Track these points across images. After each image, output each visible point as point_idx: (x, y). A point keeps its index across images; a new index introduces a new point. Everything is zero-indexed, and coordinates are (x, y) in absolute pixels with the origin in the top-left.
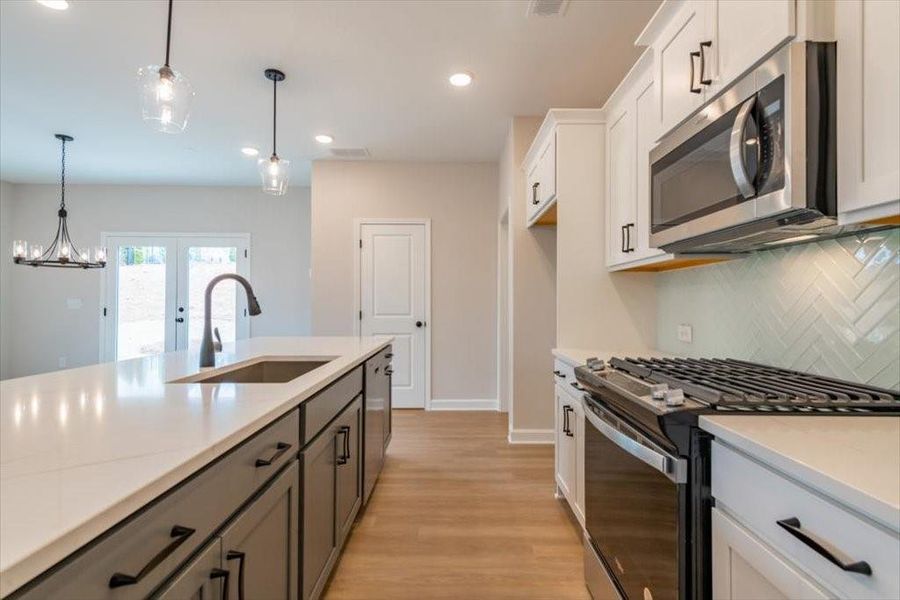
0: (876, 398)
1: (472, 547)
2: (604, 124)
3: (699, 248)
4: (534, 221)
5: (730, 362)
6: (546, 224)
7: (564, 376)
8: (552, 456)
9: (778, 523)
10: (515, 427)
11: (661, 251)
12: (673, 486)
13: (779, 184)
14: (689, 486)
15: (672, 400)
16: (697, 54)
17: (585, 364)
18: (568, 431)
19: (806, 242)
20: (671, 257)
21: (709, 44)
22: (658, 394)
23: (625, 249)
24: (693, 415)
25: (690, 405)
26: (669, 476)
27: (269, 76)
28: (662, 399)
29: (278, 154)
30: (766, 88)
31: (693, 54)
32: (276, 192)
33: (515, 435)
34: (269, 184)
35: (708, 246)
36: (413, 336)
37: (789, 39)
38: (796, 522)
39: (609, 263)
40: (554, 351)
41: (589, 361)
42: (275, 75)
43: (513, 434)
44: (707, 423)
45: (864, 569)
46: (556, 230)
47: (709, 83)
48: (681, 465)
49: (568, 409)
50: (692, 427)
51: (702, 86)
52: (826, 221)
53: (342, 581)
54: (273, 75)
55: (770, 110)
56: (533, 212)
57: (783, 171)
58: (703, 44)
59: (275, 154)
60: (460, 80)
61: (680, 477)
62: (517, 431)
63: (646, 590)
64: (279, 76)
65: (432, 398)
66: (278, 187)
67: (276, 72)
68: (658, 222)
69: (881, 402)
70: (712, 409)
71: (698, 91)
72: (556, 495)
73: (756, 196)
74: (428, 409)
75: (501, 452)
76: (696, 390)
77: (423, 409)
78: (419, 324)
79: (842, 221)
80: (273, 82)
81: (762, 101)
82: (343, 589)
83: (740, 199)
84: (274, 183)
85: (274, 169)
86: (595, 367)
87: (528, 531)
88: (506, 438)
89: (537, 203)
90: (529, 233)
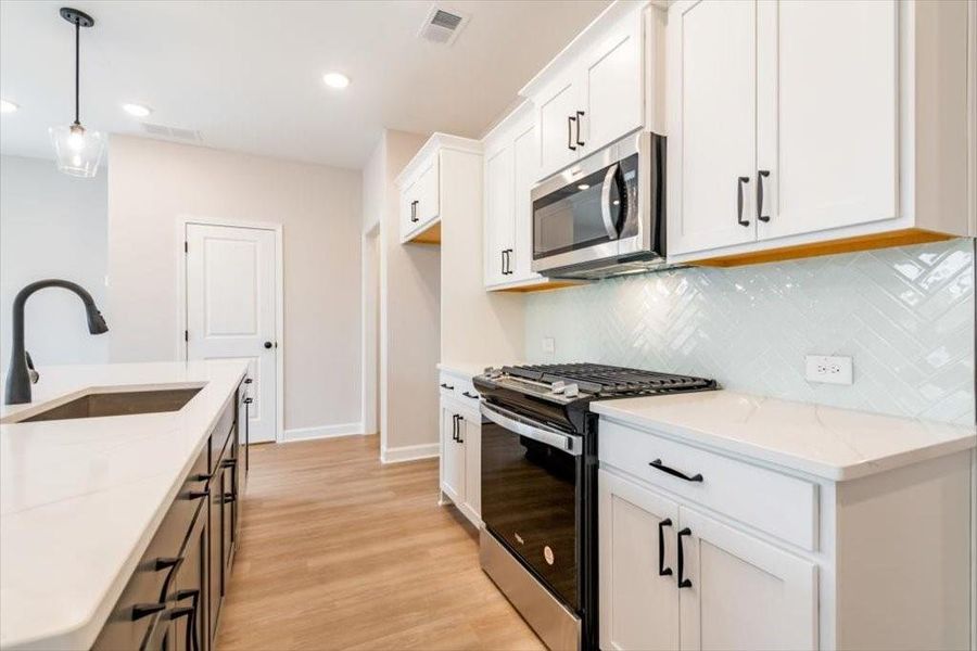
0: (673, 382)
1: (367, 566)
2: (482, 155)
3: (570, 274)
4: (410, 237)
5: (585, 365)
6: (427, 242)
7: (452, 388)
8: (437, 468)
9: (651, 464)
10: (389, 447)
11: (540, 275)
12: (573, 457)
13: (634, 232)
14: (583, 456)
15: (570, 393)
16: (574, 119)
17: (482, 373)
18: (458, 439)
19: (638, 274)
20: (546, 280)
21: (582, 113)
22: (559, 390)
23: (505, 271)
24: (585, 402)
25: (582, 396)
26: (569, 452)
27: (67, 17)
28: (562, 393)
29: (82, 124)
30: (626, 159)
31: (570, 118)
32: (81, 173)
33: (388, 455)
34: (68, 161)
35: (576, 273)
36: (259, 359)
37: (640, 128)
38: (659, 461)
39: (487, 282)
40: (439, 366)
41: (487, 370)
42: (79, 18)
43: (387, 454)
44: (595, 407)
45: (699, 478)
46: (440, 250)
47: (582, 144)
48: (578, 441)
49: (458, 417)
50: (585, 412)
51: (576, 145)
52: (660, 260)
53: (227, 633)
54: (73, 16)
55: (628, 176)
56: (410, 230)
57: (637, 223)
58: (578, 113)
59: (77, 122)
60: (336, 81)
61: (577, 451)
62: (391, 450)
63: (547, 549)
64: (82, 20)
65: (285, 428)
66: (83, 167)
67: (80, 14)
68: (538, 250)
69: (687, 384)
70: (597, 397)
71: (574, 149)
72: (440, 503)
73: (618, 238)
74: (280, 441)
75: (377, 473)
76: (587, 386)
77: (274, 442)
78: (268, 346)
79: (670, 261)
80: (74, 26)
81: (622, 168)
82: (234, 641)
83: (606, 239)
84: (77, 161)
85: (76, 142)
86: (493, 375)
87: (421, 539)
88: (378, 460)
89: (416, 220)
90: (403, 250)
